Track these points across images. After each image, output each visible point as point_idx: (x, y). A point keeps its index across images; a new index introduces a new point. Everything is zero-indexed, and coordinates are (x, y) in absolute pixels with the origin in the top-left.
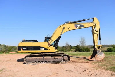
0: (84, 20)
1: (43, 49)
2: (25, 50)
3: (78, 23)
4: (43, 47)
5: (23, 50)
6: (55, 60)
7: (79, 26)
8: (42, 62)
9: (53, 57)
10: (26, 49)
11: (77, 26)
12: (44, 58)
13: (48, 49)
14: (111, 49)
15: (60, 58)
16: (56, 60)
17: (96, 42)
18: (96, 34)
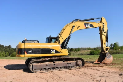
0: (93, 19)
1: (53, 52)
2: (30, 53)
3: (87, 22)
4: (54, 50)
5: (28, 53)
6: (68, 65)
7: (88, 26)
8: (52, 68)
9: (66, 62)
10: (31, 51)
11: (87, 25)
12: (54, 63)
13: (60, 51)
14: (93, 52)
15: (73, 63)
16: (70, 65)
17: (104, 44)
18: (105, 35)
